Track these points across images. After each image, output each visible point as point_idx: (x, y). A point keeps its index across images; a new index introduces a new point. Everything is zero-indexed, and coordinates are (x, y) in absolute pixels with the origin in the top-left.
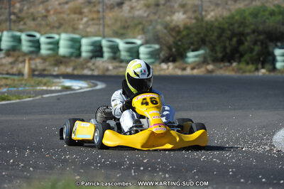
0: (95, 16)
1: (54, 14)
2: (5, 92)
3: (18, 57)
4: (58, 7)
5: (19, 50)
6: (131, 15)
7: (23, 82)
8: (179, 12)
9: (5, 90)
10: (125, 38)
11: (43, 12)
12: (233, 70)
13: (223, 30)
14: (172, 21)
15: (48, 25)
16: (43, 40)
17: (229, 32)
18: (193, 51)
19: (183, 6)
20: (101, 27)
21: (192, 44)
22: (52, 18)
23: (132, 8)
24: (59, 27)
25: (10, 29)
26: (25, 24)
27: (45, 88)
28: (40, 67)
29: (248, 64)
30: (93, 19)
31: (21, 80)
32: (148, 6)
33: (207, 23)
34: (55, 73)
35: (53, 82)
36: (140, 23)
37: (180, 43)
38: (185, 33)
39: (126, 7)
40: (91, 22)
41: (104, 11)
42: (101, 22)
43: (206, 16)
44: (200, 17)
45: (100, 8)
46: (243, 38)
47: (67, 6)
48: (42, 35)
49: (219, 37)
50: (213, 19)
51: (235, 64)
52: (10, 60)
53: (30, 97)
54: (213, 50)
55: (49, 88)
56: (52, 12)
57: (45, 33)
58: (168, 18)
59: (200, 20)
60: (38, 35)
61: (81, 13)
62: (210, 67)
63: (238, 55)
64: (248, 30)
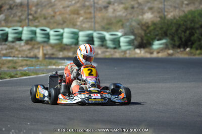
0: (88, 16)
1: (60, 14)
2: (26, 70)
3: (34, 45)
4: (63, 10)
5: (35, 40)
6: (114, 15)
7: (39, 63)
8: (148, 12)
9: (26, 68)
10: (110, 31)
11: (52, 13)
12: (187, 53)
13: (179, 26)
14: (143, 19)
15: (55, 22)
16: (52, 33)
17: (184, 27)
18: (158, 40)
19: (151, 9)
20: (93, 24)
21: (157, 35)
22: (58, 18)
23: (115, 10)
24: (63, 24)
25: (28, 26)
26: (39, 22)
27: (54, 67)
28: (50, 52)
29: (197, 49)
30: (86, 18)
31: (37, 62)
32: (126, 9)
33: (168, 20)
34: (60, 56)
35: (60, 63)
36: (120, 21)
37: (149, 35)
38: (152, 28)
39: (110, 10)
40: (85, 20)
41: (94, 12)
42: (93, 20)
43: (167, 15)
44: (163, 16)
45: (92, 10)
46: (193, 31)
47: (68, 9)
48: (51, 29)
49: (177, 30)
50: (172, 18)
51: (188, 49)
52: (28, 47)
53: (43, 74)
54: (173, 39)
55: (57, 67)
56: (58, 13)
57: (54, 28)
58: (140, 17)
59: (163, 18)
60: (48, 30)
61: (78, 14)
62: (171, 52)
63: (190, 43)
64: (197, 26)
